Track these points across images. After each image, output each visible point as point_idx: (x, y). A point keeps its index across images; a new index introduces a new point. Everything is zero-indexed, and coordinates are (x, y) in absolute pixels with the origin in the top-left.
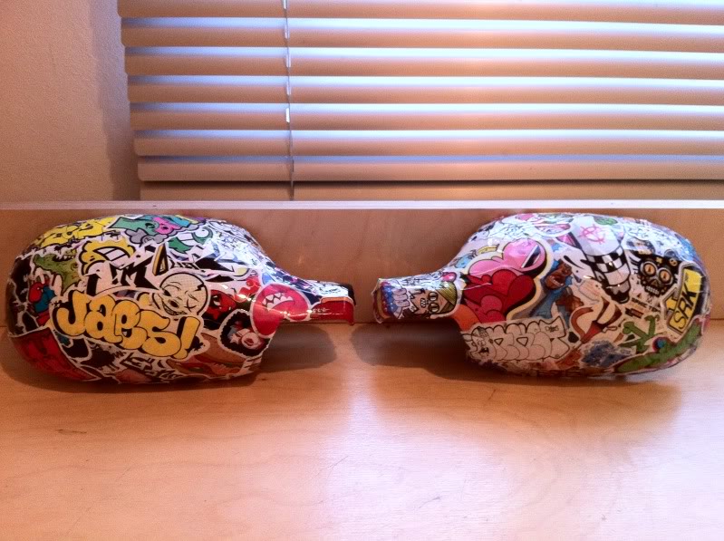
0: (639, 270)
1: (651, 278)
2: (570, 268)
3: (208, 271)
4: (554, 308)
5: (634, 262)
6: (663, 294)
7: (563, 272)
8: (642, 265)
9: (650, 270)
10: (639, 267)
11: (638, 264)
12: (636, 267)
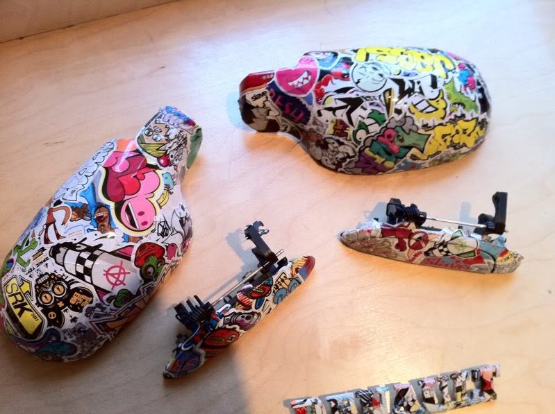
0: (64, 280)
1: (52, 285)
2: (102, 233)
3: (353, 96)
4: (84, 201)
5: (72, 282)
6: (36, 286)
7: (103, 225)
8: (66, 286)
9: (58, 289)
10: (66, 283)
11: (69, 284)
12: (67, 280)
